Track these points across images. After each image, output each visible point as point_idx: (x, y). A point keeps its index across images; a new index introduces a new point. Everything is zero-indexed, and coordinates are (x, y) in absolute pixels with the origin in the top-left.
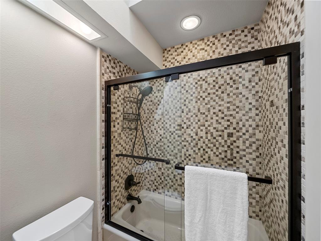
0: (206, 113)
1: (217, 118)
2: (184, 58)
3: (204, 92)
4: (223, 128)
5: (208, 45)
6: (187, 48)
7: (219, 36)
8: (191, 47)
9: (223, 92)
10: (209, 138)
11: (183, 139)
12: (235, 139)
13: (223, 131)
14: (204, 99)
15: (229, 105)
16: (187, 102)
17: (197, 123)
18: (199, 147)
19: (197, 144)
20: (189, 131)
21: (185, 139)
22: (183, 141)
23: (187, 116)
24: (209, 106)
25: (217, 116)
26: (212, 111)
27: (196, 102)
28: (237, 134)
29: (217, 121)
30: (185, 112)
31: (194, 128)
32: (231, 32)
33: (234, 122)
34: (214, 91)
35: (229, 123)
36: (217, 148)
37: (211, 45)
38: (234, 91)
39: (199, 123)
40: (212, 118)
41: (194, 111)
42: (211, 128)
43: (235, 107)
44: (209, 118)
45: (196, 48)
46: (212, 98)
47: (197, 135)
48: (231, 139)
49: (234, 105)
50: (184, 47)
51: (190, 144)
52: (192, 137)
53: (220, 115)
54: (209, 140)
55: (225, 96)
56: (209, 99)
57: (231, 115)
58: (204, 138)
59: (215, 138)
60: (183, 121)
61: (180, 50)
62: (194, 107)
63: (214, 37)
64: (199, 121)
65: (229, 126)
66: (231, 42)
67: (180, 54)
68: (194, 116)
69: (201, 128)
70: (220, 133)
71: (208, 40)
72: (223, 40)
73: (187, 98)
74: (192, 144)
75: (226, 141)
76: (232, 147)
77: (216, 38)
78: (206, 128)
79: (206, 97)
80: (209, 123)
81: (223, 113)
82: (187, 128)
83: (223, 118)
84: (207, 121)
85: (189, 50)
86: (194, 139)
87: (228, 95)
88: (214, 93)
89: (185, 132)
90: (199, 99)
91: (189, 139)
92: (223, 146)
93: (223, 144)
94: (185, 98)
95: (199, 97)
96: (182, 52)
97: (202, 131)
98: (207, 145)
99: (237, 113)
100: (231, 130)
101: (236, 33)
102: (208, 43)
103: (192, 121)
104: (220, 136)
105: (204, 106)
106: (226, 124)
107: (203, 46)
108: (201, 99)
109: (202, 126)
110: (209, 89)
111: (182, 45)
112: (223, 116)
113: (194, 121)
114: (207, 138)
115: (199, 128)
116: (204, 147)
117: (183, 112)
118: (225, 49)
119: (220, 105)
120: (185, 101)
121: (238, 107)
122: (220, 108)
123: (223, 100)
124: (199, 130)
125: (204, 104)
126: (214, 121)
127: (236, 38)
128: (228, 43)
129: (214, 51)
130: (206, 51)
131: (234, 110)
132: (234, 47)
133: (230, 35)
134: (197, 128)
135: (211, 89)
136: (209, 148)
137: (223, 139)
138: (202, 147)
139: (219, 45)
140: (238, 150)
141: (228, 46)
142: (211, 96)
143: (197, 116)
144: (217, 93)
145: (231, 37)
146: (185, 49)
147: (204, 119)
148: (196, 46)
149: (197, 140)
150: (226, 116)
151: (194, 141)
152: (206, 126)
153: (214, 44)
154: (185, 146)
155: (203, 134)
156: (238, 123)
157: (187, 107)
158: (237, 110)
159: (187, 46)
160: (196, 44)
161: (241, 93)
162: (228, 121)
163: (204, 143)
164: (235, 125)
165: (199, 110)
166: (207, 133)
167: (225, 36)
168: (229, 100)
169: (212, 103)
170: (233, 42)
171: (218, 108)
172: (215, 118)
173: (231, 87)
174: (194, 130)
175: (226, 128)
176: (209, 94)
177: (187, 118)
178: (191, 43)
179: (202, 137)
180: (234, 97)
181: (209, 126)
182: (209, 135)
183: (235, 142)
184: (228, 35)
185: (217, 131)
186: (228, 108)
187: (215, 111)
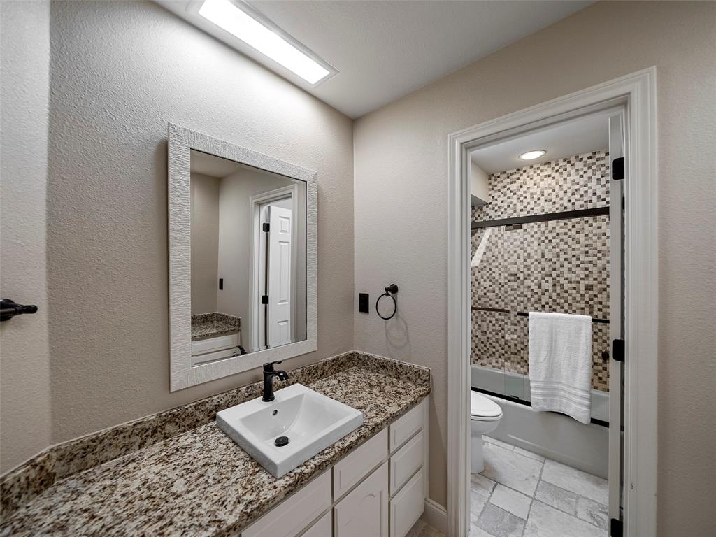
0: (554, 260)
1: (570, 266)
2: (521, 187)
3: (550, 232)
4: (578, 279)
5: (557, 171)
6: (525, 174)
7: (573, 160)
8: (531, 173)
9: (578, 233)
10: (558, 291)
11: (519, 293)
12: (596, 293)
13: (578, 282)
14: (550, 241)
15: (587, 249)
16: (525, 245)
17: (540, 272)
18: (543, 303)
19: (540, 299)
20: (527, 283)
21: (522, 293)
22: (519, 296)
23: (525, 263)
24: (558, 250)
25: (570, 263)
26: (562, 256)
27: (539, 245)
28: (599, 286)
29: (570, 269)
30: (521, 257)
31: (536, 278)
32: (590, 155)
33: (595, 270)
34: (566, 230)
35: (587, 272)
36: (570, 305)
37: (561, 170)
38: (595, 232)
39: (543, 272)
40: (562, 266)
41: (535, 257)
42: (561, 279)
43: (596, 252)
44: (558, 265)
45: (538, 175)
46: (562, 240)
47: (539, 287)
48: (591, 292)
49: (595, 249)
50: (521, 172)
51: (529, 299)
52: (532, 290)
53: (574, 261)
54: (558, 294)
55: (581, 237)
56: (558, 241)
57: (590, 262)
58: (551, 291)
59: (566, 292)
60: (519, 269)
61: (515, 176)
62: (536, 251)
63: (565, 160)
64: (543, 269)
65: (586, 276)
66: (590, 168)
67: (515, 182)
68: (536, 263)
69: (547, 278)
70: (574, 285)
71: (557, 165)
72: (579, 165)
73: (525, 239)
74: (532, 299)
75: (582, 296)
76: (591, 303)
77: (569, 162)
78: (554, 279)
79: (554, 238)
80: (558, 272)
81: (578, 259)
82: (525, 278)
83: (578, 266)
84: (555, 269)
85: (528, 177)
86: (536, 293)
87: (586, 235)
88: (566, 234)
89: (523, 284)
90: (543, 241)
91: (529, 294)
92: (578, 302)
93: (578, 299)
94: (522, 240)
95: (543, 238)
96: (518, 179)
97: (547, 282)
98: (554, 301)
99: (599, 259)
100: (590, 281)
101: (598, 156)
102: (557, 168)
103: (532, 269)
104: (575, 288)
105: (550, 250)
106: (582, 273)
107: (549, 172)
108: (547, 241)
109: (547, 275)
110: (558, 228)
111: (518, 170)
112: (578, 262)
113: (536, 269)
114: (554, 291)
115: (543, 278)
116: (551, 304)
117: (519, 258)
118: (581, 176)
119: (574, 249)
120: (522, 243)
121: (600, 252)
122: (574, 253)
123: (578, 243)
124: (543, 281)
125: (550, 247)
126: (565, 269)
127: (598, 163)
128: (586, 169)
129: (565, 179)
130: (554, 178)
131: (595, 255)
132: (594, 174)
133: (589, 158)
134: (540, 278)
135: (561, 228)
136: (558, 304)
137: (578, 292)
138: (547, 303)
139: (573, 171)
140: (600, 306)
141: (585, 172)
142: (561, 237)
143: (539, 263)
144: (569, 233)
145: (589, 161)
146: (521, 175)
147: (550, 266)
148: (539, 171)
149: (540, 294)
150: (582, 263)
151: (536, 296)
152: (554, 275)
153: (565, 170)
154: (522, 302)
155: (549, 286)
156: (600, 272)
157: (525, 252)
158: (599, 255)
159: (525, 171)
160: (539, 168)
161: (604, 234)
162: (586, 269)
163: (550, 297)
164: (595, 275)
165: (543, 255)
166: (554, 285)
167: (581, 159)
168: (587, 242)
169: (562, 246)
170: (594, 167)
171: (570, 253)
172: (566, 265)
173: (591, 225)
174: (536, 281)
175: (582, 279)
176: (558, 234)
177: (525, 266)
178: (532, 167)
179: (547, 291)
180: (595, 238)
181: (558, 276)
182: (558, 288)
183: (595, 296)
184: (585, 159)
185: (570, 282)
186: (586, 252)
187: (566, 256)
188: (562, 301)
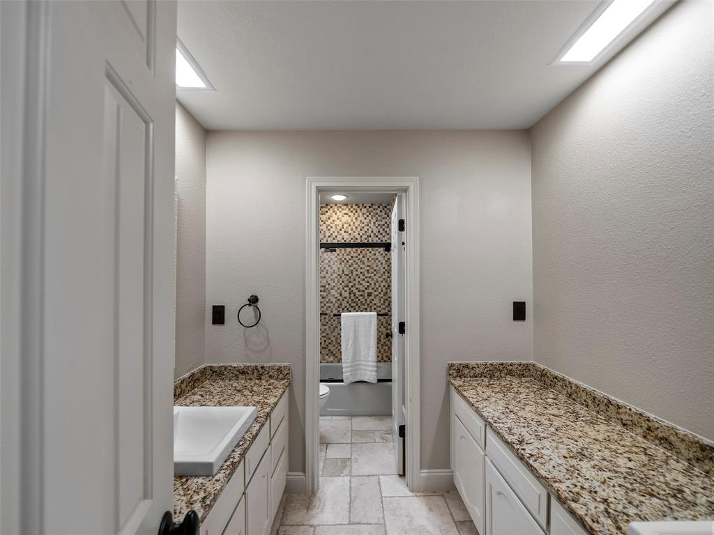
0: (350, 275)
1: (359, 279)
2: (329, 219)
3: (348, 255)
4: (364, 289)
5: (352, 212)
6: (331, 209)
7: (361, 205)
8: (336, 210)
9: (363, 257)
10: (352, 298)
11: (327, 300)
12: (373, 298)
13: (364, 291)
14: (348, 261)
15: (368, 268)
16: (331, 263)
17: (341, 284)
18: (343, 307)
19: (341, 304)
20: (333, 292)
21: (329, 300)
22: (327, 302)
23: (332, 277)
24: (352, 268)
25: (359, 277)
26: (355, 273)
27: (341, 264)
28: (375, 293)
29: (359, 282)
30: (329, 272)
31: (339, 289)
32: (370, 205)
33: (373, 282)
34: (356, 255)
35: (368, 284)
36: (359, 307)
37: (354, 212)
38: (373, 257)
39: (343, 284)
40: (355, 280)
41: (339, 273)
42: (354, 289)
43: (372, 270)
44: (352, 279)
45: (340, 212)
46: (354, 261)
47: (341, 295)
48: (370, 297)
49: (373, 268)
50: (329, 207)
51: (334, 305)
52: (336, 297)
53: (362, 277)
54: (352, 300)
55: (365, 260)
56: (352, 261)
57: (370, 277)
58: (348, 298)
59: (357, 298)
60: (327, 282)
61: (325, 210)
62: (339, 268)
63: (356, 205)
64: (343, 282)
65: (368, 286)
66: (370, 214)
67: (324, 214)
68: (339, 277)
69: (345, 289)
70: (361, 293)
71: (352, 207)
72: (364, 210)
73: (332, 259)
74: (336, 304)
75: (366, 300)
76: (370, 304)
77: (359, 207)
78: (350, 289)
79: (350, 259)
80: (352, 284)
81: (364, 275)
82: (332, 289)
83: (364, 280)
84: (350, 282)
85: (334, 212)
86: (339, 300)
87: (368, 259)
88: (357, 257)
89: (330, 293)
90: (343, 261)
91: (334, 300)
92: (364, 305)
93: (364, 302)
94: (329, 259)
95: (343, 259)
96: (327, 212)
97: (346, 291)
98: (350, 305)
99: (375, 275)
100: (370, 290)
101: (374, 207)
102: (352, 210)
103: (336, 282)
104: (362, 295)
105: (348, 268)
106: (366, 285)
107: (347, 211)
108: (345, 261)
109: (346, 286)
110: (352, 252)
111: (327, 205)
112: (364, 277)
113: (338, 282)
114: (350, 298)
115: (343, 289)
116: (348, 307)
117: (327, 273)
118: (365, 218)
119: (361, 268)
120: (329, 262)
121: (375, 270)
122: (361, 270)
123: (364, 264)
124: (343, 291)
125: (348, 266)
126: (356, 282)
127: (374, 212)
128: (368, 214)
129: (356, 218)
130: (350, 216)
131: (372, 273)
132: (372, 218)
133: (370, 207)
134: (341, 289)
135: (354, 252)
136: (352, 307)
137: (364, 298)
138: (346, 307)
139: (361, 214)
140: (375, 307)
141: (368, 216)
142: (355, 259)
143: (341, 277)
144: (359, 257)
145: (370, 209)
146: (329, 210)
147: (347, 280)
148: (340, 210)
149: (341, 300)
150: (366, 277)
151: (339, 302)
152: (350, 286)
153: (356, 212)
154: (329, 307)
155: (346, 294)
156: (375, 284)
157: (332, 268)
158: (375, 273)
159: (331, 207)
160: (340, 207)
161: (377, 259)
162: (368, 282)
163: (348, 302)
164: (373, 286)
165: (343, 271)
166: (350, 293)
167: (365, 207)
168: (368, 264)
169: (355, 266)
170: (372, 214)
171: (360, 270)
172: (357, 280)
173: (370, 252)
174: (339, 291)
175: (366, 289)
176: (352, 257)
177: (332, 279)
178: (336, 205)
179: (346, 298)
180: (373, 261)
181: (352, 287)
182: (352, 295)
183: (373, 300)
184: (368, 207)
185: (359, 291)
186: (368, 270)
187: (357, 273)
188: (355, 304)
